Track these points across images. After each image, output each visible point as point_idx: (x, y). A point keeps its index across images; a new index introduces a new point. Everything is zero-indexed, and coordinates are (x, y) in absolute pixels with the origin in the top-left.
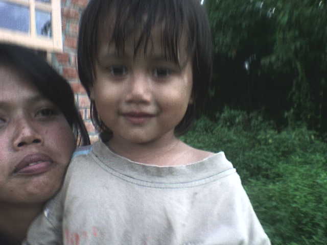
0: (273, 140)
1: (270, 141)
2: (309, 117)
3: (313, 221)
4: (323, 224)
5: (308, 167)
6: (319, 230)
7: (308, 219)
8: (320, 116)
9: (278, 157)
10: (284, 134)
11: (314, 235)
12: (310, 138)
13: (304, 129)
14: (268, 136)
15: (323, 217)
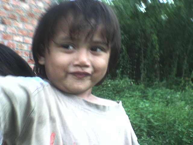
0: (110, 85)
1: (109, 85)
2: (128, 72)
3: (140, 129)
4: (145, 130)
5: (133, 99)
6: (144, 133)
7: (137, 128)
8: (134, 72)
9: (115, 94)
10: (117, 82)
11: (142, 136)
12: (131, 83)
13: (127, 79)
14: (108, 83)
15: (145, 126)
